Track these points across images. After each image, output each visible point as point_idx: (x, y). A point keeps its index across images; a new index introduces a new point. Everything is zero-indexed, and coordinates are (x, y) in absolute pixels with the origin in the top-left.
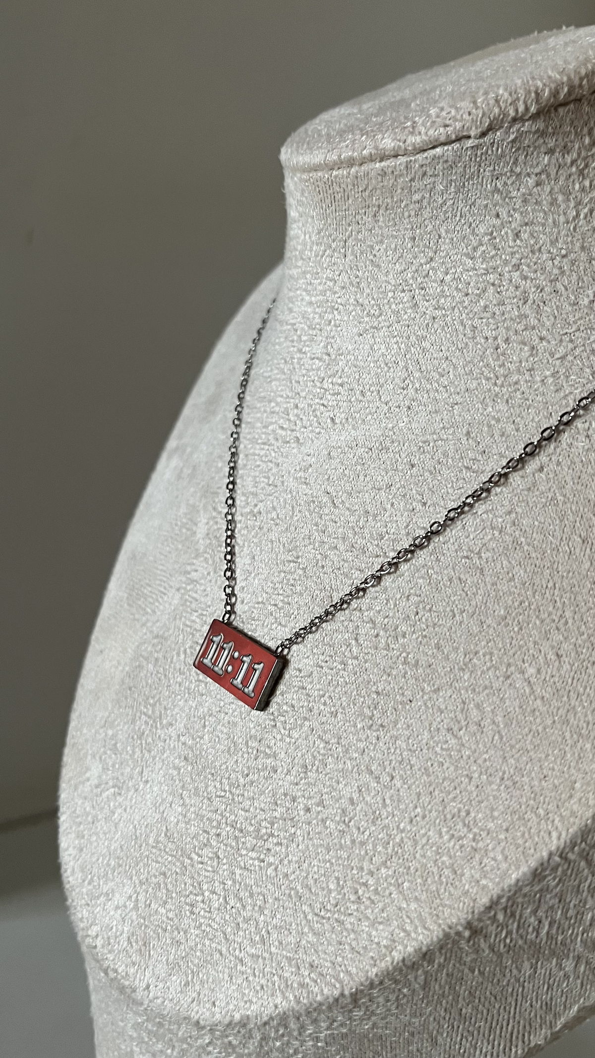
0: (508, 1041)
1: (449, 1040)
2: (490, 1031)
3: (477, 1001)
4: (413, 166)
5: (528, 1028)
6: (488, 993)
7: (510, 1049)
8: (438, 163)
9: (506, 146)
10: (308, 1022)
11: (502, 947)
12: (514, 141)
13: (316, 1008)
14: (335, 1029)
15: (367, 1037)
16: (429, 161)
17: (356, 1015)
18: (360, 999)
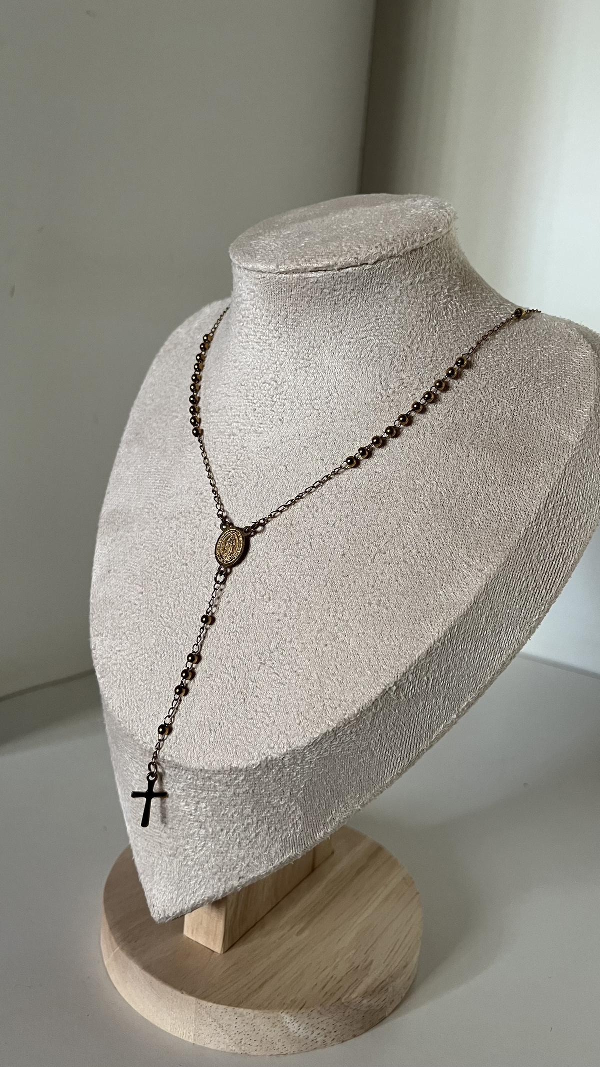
0: (409, 750)
1: (380, 753)
2: (400, 746)
3: (395, 728)
5: (419, 740)
6: (401, 723)
7: (410, 755)
8: (349, 276)
9: (386, 270)
10: (307, 753)
11: (410, 695)
12: (390, 268)
13: (313, 743)
14: (322, 755)
15: (337, 757)
16: (345, 274)
17: (334, 745)
18: (338, 734)
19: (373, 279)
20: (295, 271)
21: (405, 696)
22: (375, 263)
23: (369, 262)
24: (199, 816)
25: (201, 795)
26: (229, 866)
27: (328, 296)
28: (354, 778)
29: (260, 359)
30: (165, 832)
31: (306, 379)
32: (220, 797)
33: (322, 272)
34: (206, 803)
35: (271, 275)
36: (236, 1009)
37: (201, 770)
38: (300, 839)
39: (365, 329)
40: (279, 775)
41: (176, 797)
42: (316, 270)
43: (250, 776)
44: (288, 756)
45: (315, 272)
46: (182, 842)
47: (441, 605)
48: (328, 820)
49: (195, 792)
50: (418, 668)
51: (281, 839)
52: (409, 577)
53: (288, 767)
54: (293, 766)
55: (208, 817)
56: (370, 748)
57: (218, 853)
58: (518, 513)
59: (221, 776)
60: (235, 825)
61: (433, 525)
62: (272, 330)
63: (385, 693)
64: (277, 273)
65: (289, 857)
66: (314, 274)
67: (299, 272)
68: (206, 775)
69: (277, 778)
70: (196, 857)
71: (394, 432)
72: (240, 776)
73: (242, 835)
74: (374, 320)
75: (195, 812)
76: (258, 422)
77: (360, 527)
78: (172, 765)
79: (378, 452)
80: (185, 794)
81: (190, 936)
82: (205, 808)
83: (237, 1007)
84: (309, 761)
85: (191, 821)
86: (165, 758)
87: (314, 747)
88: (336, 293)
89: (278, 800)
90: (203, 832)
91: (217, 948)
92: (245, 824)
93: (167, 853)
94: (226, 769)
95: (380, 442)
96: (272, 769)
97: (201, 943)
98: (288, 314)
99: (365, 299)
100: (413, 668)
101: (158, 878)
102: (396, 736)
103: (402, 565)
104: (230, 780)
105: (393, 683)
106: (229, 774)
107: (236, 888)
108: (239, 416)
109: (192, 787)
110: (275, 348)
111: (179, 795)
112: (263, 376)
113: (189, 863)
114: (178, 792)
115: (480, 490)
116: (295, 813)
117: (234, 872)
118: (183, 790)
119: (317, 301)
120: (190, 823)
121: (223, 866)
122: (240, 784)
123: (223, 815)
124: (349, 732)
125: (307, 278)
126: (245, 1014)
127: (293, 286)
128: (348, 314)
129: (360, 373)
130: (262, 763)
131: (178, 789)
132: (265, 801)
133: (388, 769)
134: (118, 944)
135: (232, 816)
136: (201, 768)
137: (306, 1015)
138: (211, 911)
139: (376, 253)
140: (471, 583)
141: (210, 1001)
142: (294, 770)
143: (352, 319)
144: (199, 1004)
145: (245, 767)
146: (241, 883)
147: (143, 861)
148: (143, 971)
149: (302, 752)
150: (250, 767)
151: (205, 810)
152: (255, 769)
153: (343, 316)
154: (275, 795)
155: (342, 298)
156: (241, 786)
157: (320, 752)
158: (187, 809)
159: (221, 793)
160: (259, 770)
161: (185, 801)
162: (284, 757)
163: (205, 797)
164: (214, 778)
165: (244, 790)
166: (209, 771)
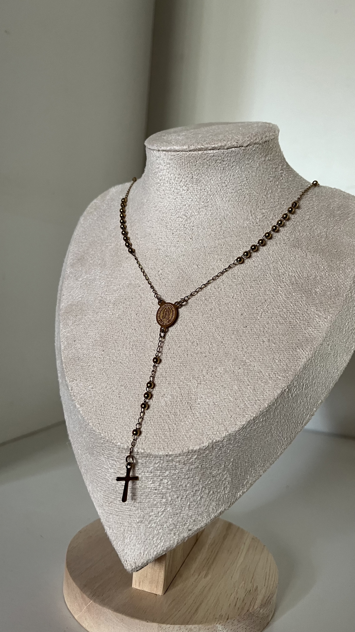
3: (285, 417)
5: (296, 426)
6: (288, 414)
7: (291, 435)
8: (233, 153)
9: (252, 151)
10: (238, 435)
11: (294, 395)
12: (254, 150)
13: (242, 428)
14: (246, 436)
15: (253, 438)
16: (230, 152)
17: (253, 429)
18: (256, 421)
19: (245, 156)
20: (200, 150)
21: (292, 396)
22: (247, 146)
23: (244, 146)
24: (162, 489)
25: (164, 474)
26: (181, 523)
27: (219, 165)
28: (261, 452)
29: (174, 204)
30: (134, 506)
31: (206, 214)
32: (178, 473)
33: (217, 150)
34: (168, 479)
35: (184, 153)
36: (187, 626)
37: (167, 455)
38: (227, 498)
39: (240, 184)
40: (219, 453)
41: (145, 478)
42: (213, 149)
44: (226, 438)
45: (213, 150)
46: (148, 510)
47: (307, 339)
48: (245, 483)
49: (160, 472)
50: (298, 377)
51: (216, 499)
52: (285, 325)
53: (225, 446)
54: (228, 445)
55: (168, 489)
56: (271, 431)
57: (174, 514)
58: (340, 286)
59: (181, 457)
60: (187, 492)
61: (294, 294)
62: (183, 186)
63: (282, 393)
64: (187, 151)
65: (220, 512)
66: (212, 151)
67: (203, 150)
68: (170, 458)
69: (218, 455)
70: (158, 520)
71: (262, 243)
72: (194, 456)
73: (191, 500)
74: (245, 180)
75: (159, 487)
76: (175, 241)
77: (249, 297)
78: (144, 456)
79: (254, 254)
80: (152, 475)
81: (137, 587)
83: (187, 624)
85: (156, 494)
86: (139, 451)
87: (242, 431)
88: (225, 163)
89: (216, 471)
90: (164, 500)
91: (159, 592)
92: (194, 491)
93: (135, 521)
94: (185, 452)
95: (255, 248)
96: (215, 449)
97: (147, 591)
98: (194, 176)
99: (240, 167)
100: (296, 377)
101: (128, 540)
102: (285, 423)
103: (279, 318)
104: (187, 460)
105: (286, 387)
106: (187, 455)
107: (185, 538)
108: (162, 238)
109: (158, 469)
110: (185, 197)
111: (147, 477)
112: (177, 214)
113: (153, 526)
114: (147, 474)
115: (317, 274)
116: (225, 480)
117: (186, 527)
118: (151, 472)
119: (213, 167)
120: (155, 496)
121: (177, 523)
123: (179, 486)
124: (261, 420)
125: (207, 154)
126: (193, 628)
127: (198, 159)
128: (231, 176)
129: (239, 210)
130: (210, 444)
131: (147, 472)
132: (208, 473)
133: (280, 445)
134: (91, 599)
135: (186, 486)
136: (166, 454)
137: (230, 623)
138: (155, 565)
139: (248, 141)
140: (321, 326)
141: (168, 624)
142: (228, 449)
143: (233, 179)
144: (161, 627)
145: (198, 448)
146: (189, 534)
147: (115, 531)
148: (115, 613)
149: (234, 435)
150: (201, 448)
151: (166, 484)
152: (205, 449)
153: (228, 177)
154: (215, 468)
155: (228, 166)
156: (194, 463)
157: (245, 435)
158: (153, 486)
159: (180, 470)
160: (206, 450)
161: (152, 480)
162: (224, 440)
163: (167, 475)
164: (175, 460)
165: (196, 466)
166: (172, 455)
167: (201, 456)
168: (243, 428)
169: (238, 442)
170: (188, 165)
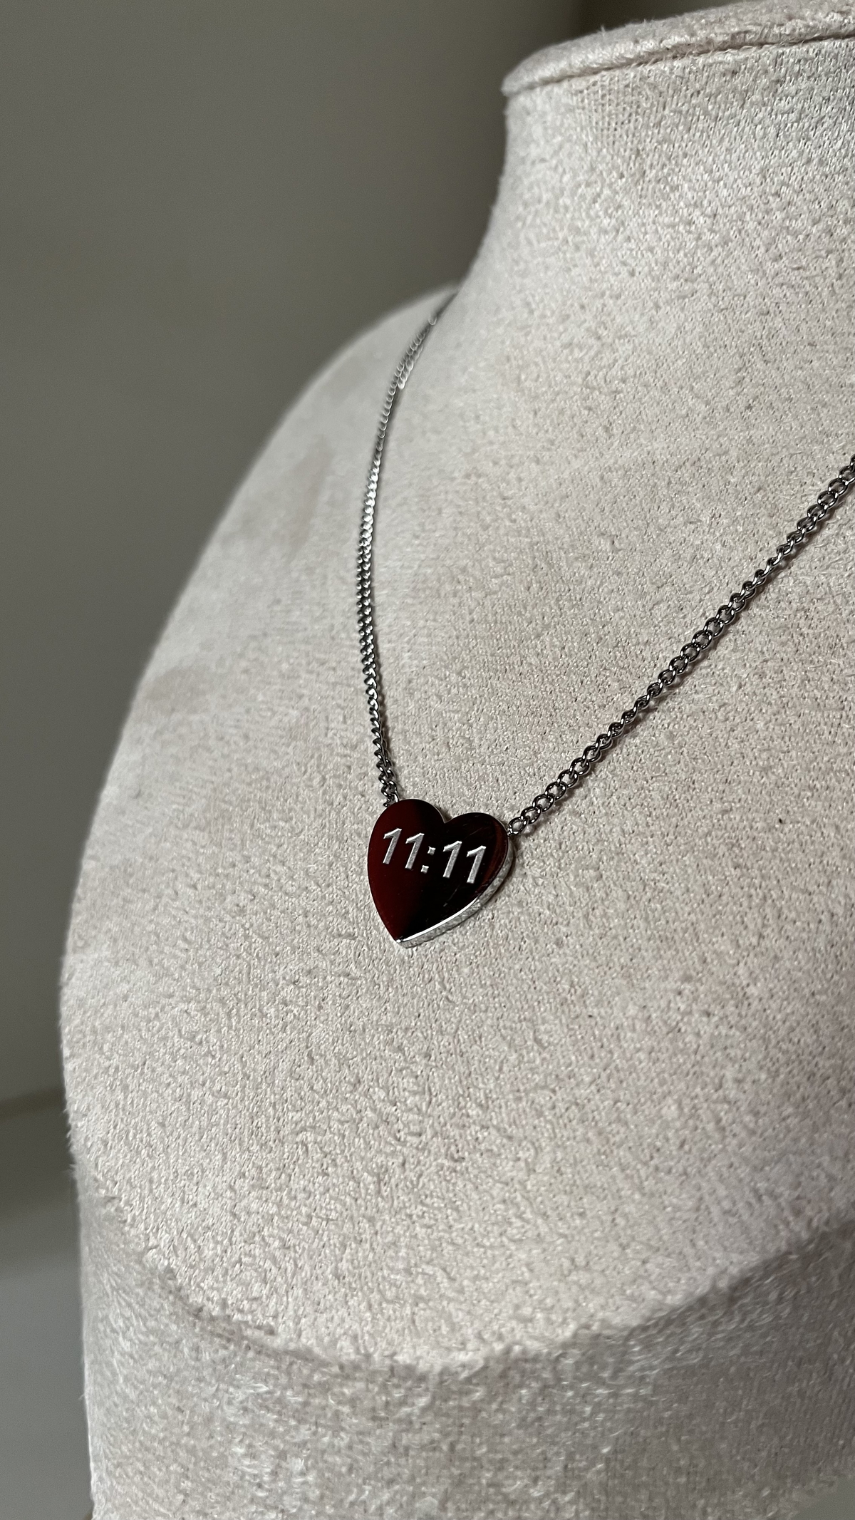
4: (785, 60)
8: (823, 62)
10: (636, 1349)
13: (660, 1320)
14: (679, 1359)
16: (813, 56)
17: (722, 1331)
18: (740, 1298)
24: (284, 1493)
25: (294, 1433)
32: (350, 1447)
34: (307, 1459)
35: (617, 72)
37: (303, 1357)
40: (540, 1409)
43: (446, 1401)
44: (576, 1351)
49: (276, 1421)
53: (571, 1387)
54: (584, 1385)
59: (360, 1385)
64: (628, 63)
66: (729, 57)
67: (691, 53)
68: (316, 1377)
69: (532, 1415)
72: (420, 1395)
75: (274, 1481)
80: (247, 1422)
82: (303, 1474)
84: (638, 1374)
85: (258, 1504)
87: (660, 1332)
88: (785, 105)
94: (377, 1366)
96: (520, 1386)
104: (387, 1403)
106: (385, 1384)
109: (270, 1404)
114: (230, 1413)
118: (245, 1409)
119: (730, 127)
122: (414, 1418)
123: (352, 1504)
124: (773, 1295)
125: (711, 65)
127: (671, 92)
128: (808, 163)
130: (491, 1363)
131: (230, 1403)
132: (484, 1481)
136: (303, 1350)
142: (587, 1398)
145: (437, 1369)
149: (619, 1346)
150: (453, 1370)
151: (300, 1480)
152: (468, 1380)
153: (796, 169)
154: (517, 1468)
155: (798, 120)
156: (417, 1426)
157: (676, 1351)
158: (249, 1467)
159: (355, 1438)
160: (477, 1385)
161: (247, 1442)
162: (563, 1355)
163: (305, 1443)
164: (336, 1390)
165: (426, 1439)
166: (325, 1364)
167: (451, 1403)
168: (669, 1322)
169: (642, 1378)
170: (631, 125)
